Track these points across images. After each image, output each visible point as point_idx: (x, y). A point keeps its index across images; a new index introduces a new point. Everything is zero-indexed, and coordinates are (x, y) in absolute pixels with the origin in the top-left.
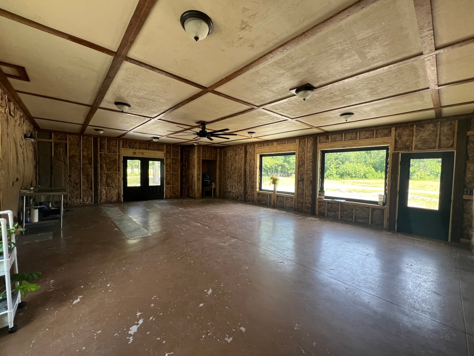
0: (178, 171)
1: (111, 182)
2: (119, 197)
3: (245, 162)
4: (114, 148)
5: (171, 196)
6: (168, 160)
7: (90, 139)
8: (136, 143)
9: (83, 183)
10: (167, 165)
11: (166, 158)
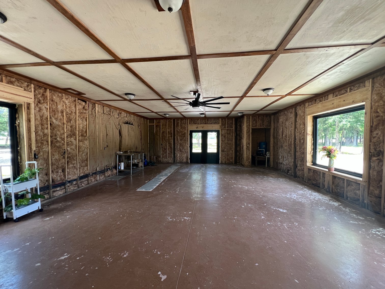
0: (232, 140)
1: (182, 149)
2: (187, 159)
3: (295, 127)
4: (184, 125)
5: (225, 162)
6: (223, 131)
7: (171, 121)
8: (198, 120)
9: (168, 149)
10: (222, 136)
11: (222, 129)
